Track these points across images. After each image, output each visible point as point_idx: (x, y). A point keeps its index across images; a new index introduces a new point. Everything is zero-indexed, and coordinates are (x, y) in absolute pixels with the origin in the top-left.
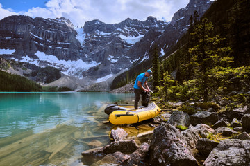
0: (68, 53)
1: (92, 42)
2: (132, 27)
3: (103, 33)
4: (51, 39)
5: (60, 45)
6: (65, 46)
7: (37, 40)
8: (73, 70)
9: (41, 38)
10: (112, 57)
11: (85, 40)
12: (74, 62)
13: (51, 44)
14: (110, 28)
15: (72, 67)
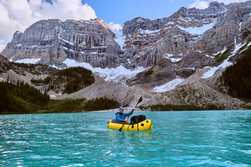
0: (104, 58)
1: (135, 43)
2: (190, 17)
3: (148, 32)
4: (84, 43)
5: (94, 50)
6: (100, 50)
7: (67, 45)
8: (113, 78)
9: (71, 44)
10: (169, 55)
11: (126, 43)
12: (113, 69)
13: (84, 50)
14: (157, 25)
15: (111, 75)
